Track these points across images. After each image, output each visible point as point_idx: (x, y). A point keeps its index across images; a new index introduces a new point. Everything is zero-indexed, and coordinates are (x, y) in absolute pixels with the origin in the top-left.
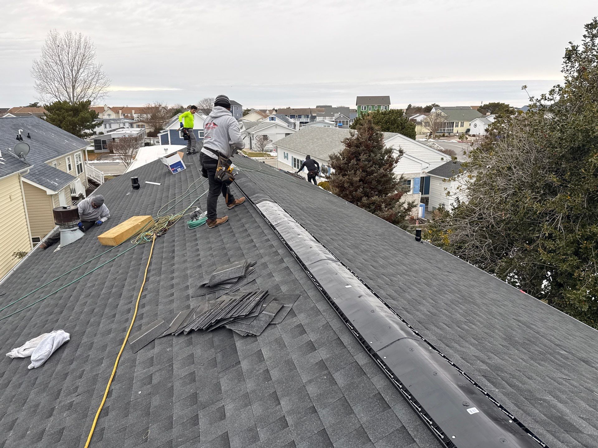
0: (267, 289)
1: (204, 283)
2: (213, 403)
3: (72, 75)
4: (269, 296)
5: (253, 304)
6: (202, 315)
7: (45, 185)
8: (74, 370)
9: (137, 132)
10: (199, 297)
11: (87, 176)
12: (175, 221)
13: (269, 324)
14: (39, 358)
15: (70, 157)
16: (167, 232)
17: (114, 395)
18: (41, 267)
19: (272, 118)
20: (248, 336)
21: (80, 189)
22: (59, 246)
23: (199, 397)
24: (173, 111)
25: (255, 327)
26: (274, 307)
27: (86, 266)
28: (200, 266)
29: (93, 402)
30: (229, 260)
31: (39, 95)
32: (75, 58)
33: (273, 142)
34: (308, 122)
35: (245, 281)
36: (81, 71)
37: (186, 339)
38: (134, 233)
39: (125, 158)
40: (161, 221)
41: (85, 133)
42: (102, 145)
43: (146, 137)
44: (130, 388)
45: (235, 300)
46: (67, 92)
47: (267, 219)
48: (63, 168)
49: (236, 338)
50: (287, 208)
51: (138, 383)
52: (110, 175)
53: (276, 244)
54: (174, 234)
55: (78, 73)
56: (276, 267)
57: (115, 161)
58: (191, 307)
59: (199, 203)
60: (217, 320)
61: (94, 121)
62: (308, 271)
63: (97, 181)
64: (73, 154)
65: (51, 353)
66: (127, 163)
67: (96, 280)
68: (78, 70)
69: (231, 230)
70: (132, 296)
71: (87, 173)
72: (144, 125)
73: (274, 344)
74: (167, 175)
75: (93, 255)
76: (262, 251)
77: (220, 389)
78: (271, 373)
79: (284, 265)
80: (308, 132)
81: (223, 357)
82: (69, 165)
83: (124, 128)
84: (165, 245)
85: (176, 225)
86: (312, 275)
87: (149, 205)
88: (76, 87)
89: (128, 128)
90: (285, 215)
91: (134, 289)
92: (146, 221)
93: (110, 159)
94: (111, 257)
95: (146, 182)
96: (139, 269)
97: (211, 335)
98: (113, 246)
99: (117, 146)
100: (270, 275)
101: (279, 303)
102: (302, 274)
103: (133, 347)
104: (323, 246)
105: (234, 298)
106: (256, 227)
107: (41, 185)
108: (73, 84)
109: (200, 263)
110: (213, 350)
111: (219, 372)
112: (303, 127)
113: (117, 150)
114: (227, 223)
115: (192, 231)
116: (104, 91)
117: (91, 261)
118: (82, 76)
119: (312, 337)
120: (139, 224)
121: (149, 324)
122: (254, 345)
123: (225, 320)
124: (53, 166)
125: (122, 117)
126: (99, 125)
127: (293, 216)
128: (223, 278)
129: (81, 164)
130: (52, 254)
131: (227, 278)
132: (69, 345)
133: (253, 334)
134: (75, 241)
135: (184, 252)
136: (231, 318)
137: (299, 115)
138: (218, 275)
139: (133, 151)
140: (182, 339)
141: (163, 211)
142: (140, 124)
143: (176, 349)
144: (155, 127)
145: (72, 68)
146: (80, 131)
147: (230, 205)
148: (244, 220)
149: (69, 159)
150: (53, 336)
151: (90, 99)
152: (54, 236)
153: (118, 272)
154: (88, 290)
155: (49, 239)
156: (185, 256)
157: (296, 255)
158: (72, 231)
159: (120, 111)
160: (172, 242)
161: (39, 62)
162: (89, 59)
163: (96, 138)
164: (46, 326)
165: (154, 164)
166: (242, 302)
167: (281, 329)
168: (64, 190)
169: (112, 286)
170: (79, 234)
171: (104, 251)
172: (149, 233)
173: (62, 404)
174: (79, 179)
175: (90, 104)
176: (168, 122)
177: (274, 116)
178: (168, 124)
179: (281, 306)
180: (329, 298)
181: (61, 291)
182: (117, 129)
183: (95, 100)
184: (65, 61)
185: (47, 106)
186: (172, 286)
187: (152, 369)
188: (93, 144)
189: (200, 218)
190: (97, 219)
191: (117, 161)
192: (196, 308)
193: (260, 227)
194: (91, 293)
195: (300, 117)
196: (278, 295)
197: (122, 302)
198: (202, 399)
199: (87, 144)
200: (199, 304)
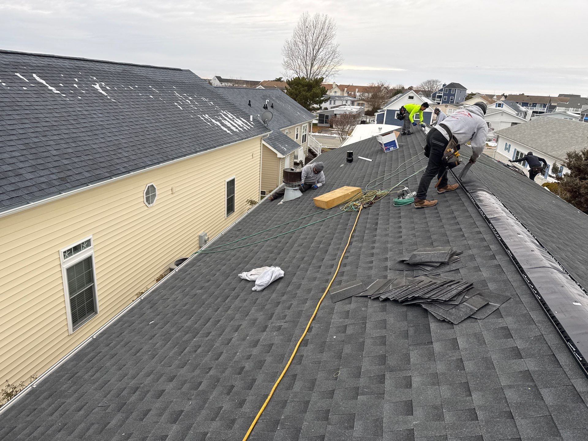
0: (472, 282)
1: (404, 259)
2: (400, 370)
3: (313, 54)
4: (473, 289)
5: (454, 292)
6: (399, 288)
7: (277, 149)
8: (284, 301)
9: (357, 110)
10: (397, 271)
11: (308, 146)
12: (381, 197)
13: (469, 317)
14: (261, 284)
15: (299, 127)
16: (373, 205)
17: (314, 331)
18: (267, 215)
19: (499, 104)
20: (444, 321)
21: (301, 157)
22: (282, 200)
23: (388, 360)
24: (394, 92)
25: (453, 315)
26: (478, 302)
27: (302, 221)
28: (401, 243)
29: (297, 332)
30: (432, 244)
31: (284, 71)
32: (318, 38)
33: (494, 131)
34: (543, 112)
35: (447, 268)
36: (320, 50)
37: (381, 304)
38: (344, 201)
39: (342, 133)
40: (368, 194)
41: (313, 107)
42: (325, 119)
43: (363, 115)
44: (327, 330)
45: (435, 283)
46: (306, 69)
47: (481, 210)
48: (292, 137)
49: (431, 319)
50: (506, 203)
51: (334, 329)
52: (326, 147)
53: (488, 238)
54: (379, 208)
55: (318, 51)
56: (485, 262)
57: (332, 136)
58: (388, 278)
59: (407, 183)
60: (413, 296)
61: (323, 97)
62: (526, 275)
63: (315, 151)
64: (301, 125)
65: (270, 283)
66: (343, 138)
67: (308, 234)
68: (319, 49)
69: (438, 215)
70: (336, 255)
71: (309, 143)
72: (364, 104)
73: (472, 338)
74: (379, 152)
75: (308, 213)
76: (470, 242)
77: (409, 360)
78: (466, 363)
79: (495, 262)
80: (542, 123)
81: (415, 332)
82: (297, 135)
83: (346, 105)
84: (369, 216)
85: (382, 201)
86: (530, 281)
87: (359, 178)
88: (314, 65)
89: (349, 105)
90: (503, 210)
91: (338, 249)
92: (355, 192)
93: (329, 133)
94: (322, 218)
95: (359, 157)
96: (344, 233)
97: (405, 309)
98: (324, 209)
99: (337, 121)
100: (477, 269)
101: (484, 299)
102: (518, 277)
103: (332, 297)
104: (548, 252)
105: (434, 281)
106: (467, 216)
107: (275, 148)
108: (312, 62)
109: (401, 240)
110: (406, 323)
111: (409, 344)
112: (536, 117)
113: (337, 125)
114: (435, 207)
115: (397, 208)
116: (336, 69)
117: (306, 217)
118: (321, 55)
119: (520, 344)
120: (350, 193)
121: (348, 282)
122: (450, 331)
123: (422, 299)
124: (285, 134)
125: (346, 95)
126: (326, 101)
127: (513, 213)
128: (424, 260)
129: (306, 135)
130: (276, 206)
131: (428, 260)
132: (282, 280)
133: (450, 321)
134: (294, 198)
135: (387, 226)
136: (428, 298)
137: (533, 104)
138: (419, 255)
139: (350, 128)
140: (376, 304)
141: (371, 185)
142: (361, 102)
143: (370, 310)
144: (374, 106)
145: (314, 47)
146: (309, 105)
147: (442, 189)
148: (454, 207)
149: (297, 129)
150: (272, 270)
151: (323, 76)
152: (280, 191)
153: (326, 232)
154: (301, 241)
155: (276, 193)
156: (387, 230)
157: (513, 255)
158: (294, 190)
159: (346, 89)
160: (376, 215)
161: (290, 42)
162: (330, 39)
163: (321, 112)
164: (267, 261)
165: (368, 141)
166: (442, 287)
167: (482, 326)
168: (290, 155)
169: (320, 243)
170: (299, 194)
171: (316, 212)
172: (357, 203)
173: (274, 324)
174: (302, 148)
175: (323, 80)
176: (387, 102)
177: (502, 103)
178: (387, 104)
179: (486, 303)
180: (549, 310)
181: (281, 236)
182: (340, 106)
183: (327, 78)
184: (310, 41)
185: (289, 81)
186: (372, 255)
187: (347, 321)
188: (318, 118)
189: (407, 198)
190: (314, 183)
191: (335, 135)
192: (393, 279)
193: (471, 217)
194: (303, 243)
195: (534, 105)
196: (484, 291)
197: (327, 257)
198: (390, 363)
199: (314, 117)
200: (397, 277)
